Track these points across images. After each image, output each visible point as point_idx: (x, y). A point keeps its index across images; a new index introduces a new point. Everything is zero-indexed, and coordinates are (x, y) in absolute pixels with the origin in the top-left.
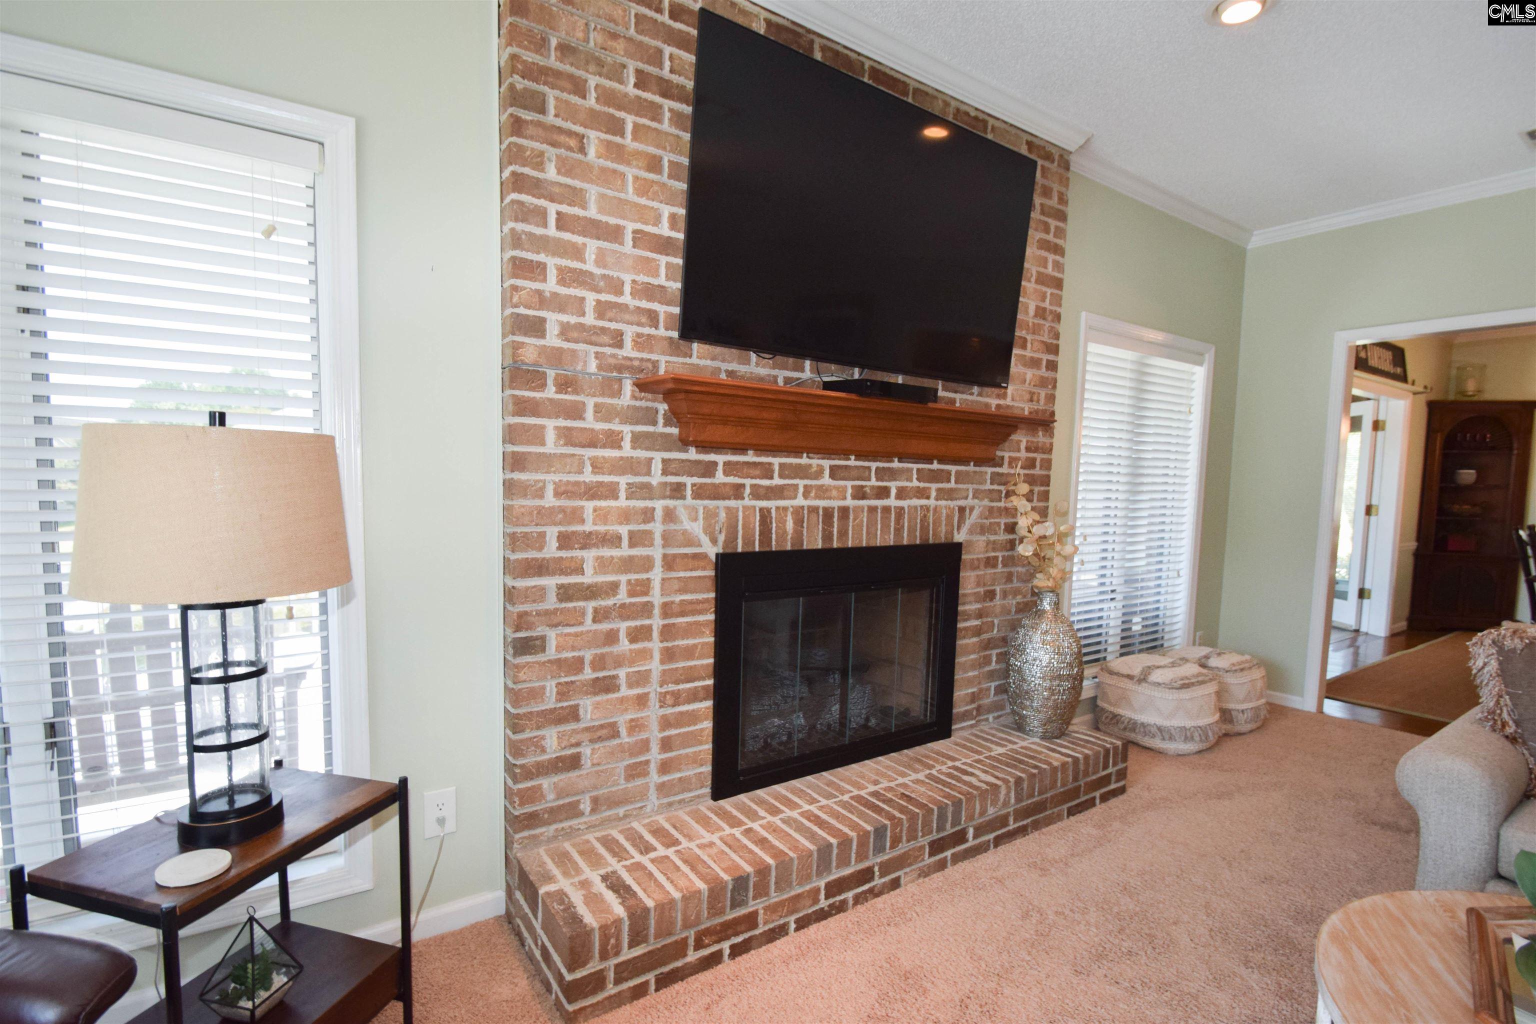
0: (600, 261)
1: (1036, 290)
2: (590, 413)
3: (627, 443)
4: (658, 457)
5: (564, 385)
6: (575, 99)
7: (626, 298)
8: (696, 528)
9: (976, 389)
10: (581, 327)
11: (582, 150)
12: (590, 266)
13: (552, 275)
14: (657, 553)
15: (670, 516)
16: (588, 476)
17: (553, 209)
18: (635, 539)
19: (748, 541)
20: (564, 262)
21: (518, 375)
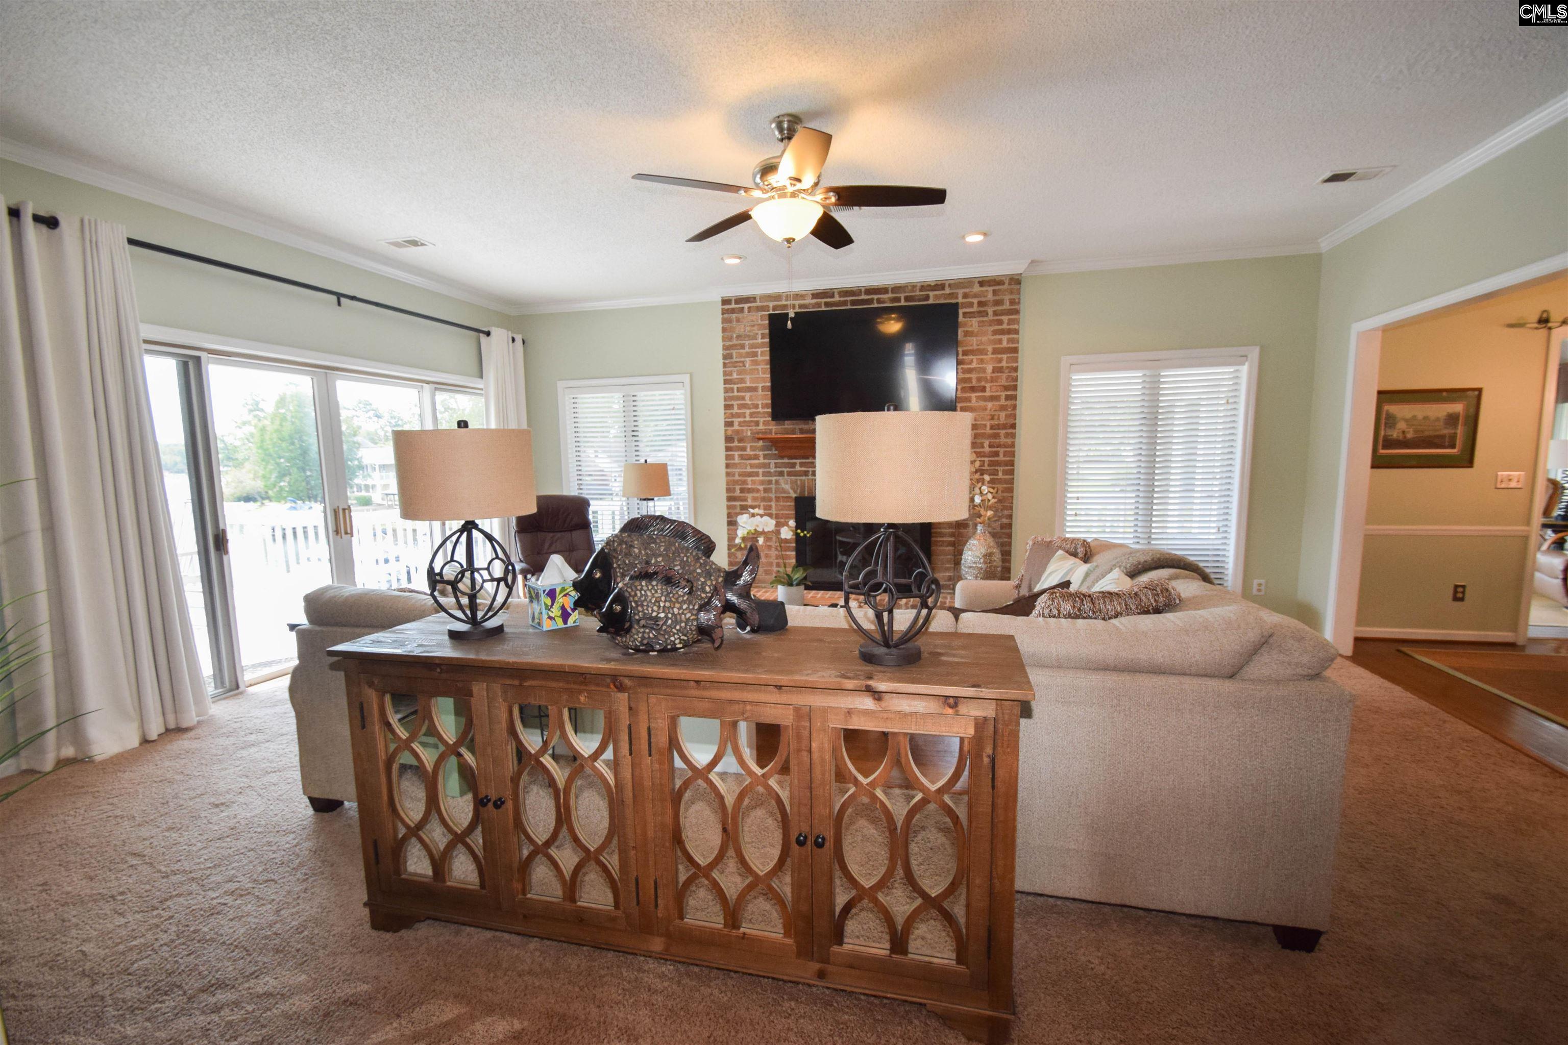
0: (751, 399)
1: (992, 359)
2: (748, 449)
3: (761, 458)
4: (773, 462)
5: (740, 441)
6: (742, 351)
7: (760, 410)
8: (787, 487)
10: (745, 422)
11: (744, 366)
12: (748, 402)
13: (736, 407)
14: (773, 495)
15: (777, 482)
16: (749, 470)
17: (735, 386)
18: (766, 490)
20: (739, 402)
21: (729, 439)
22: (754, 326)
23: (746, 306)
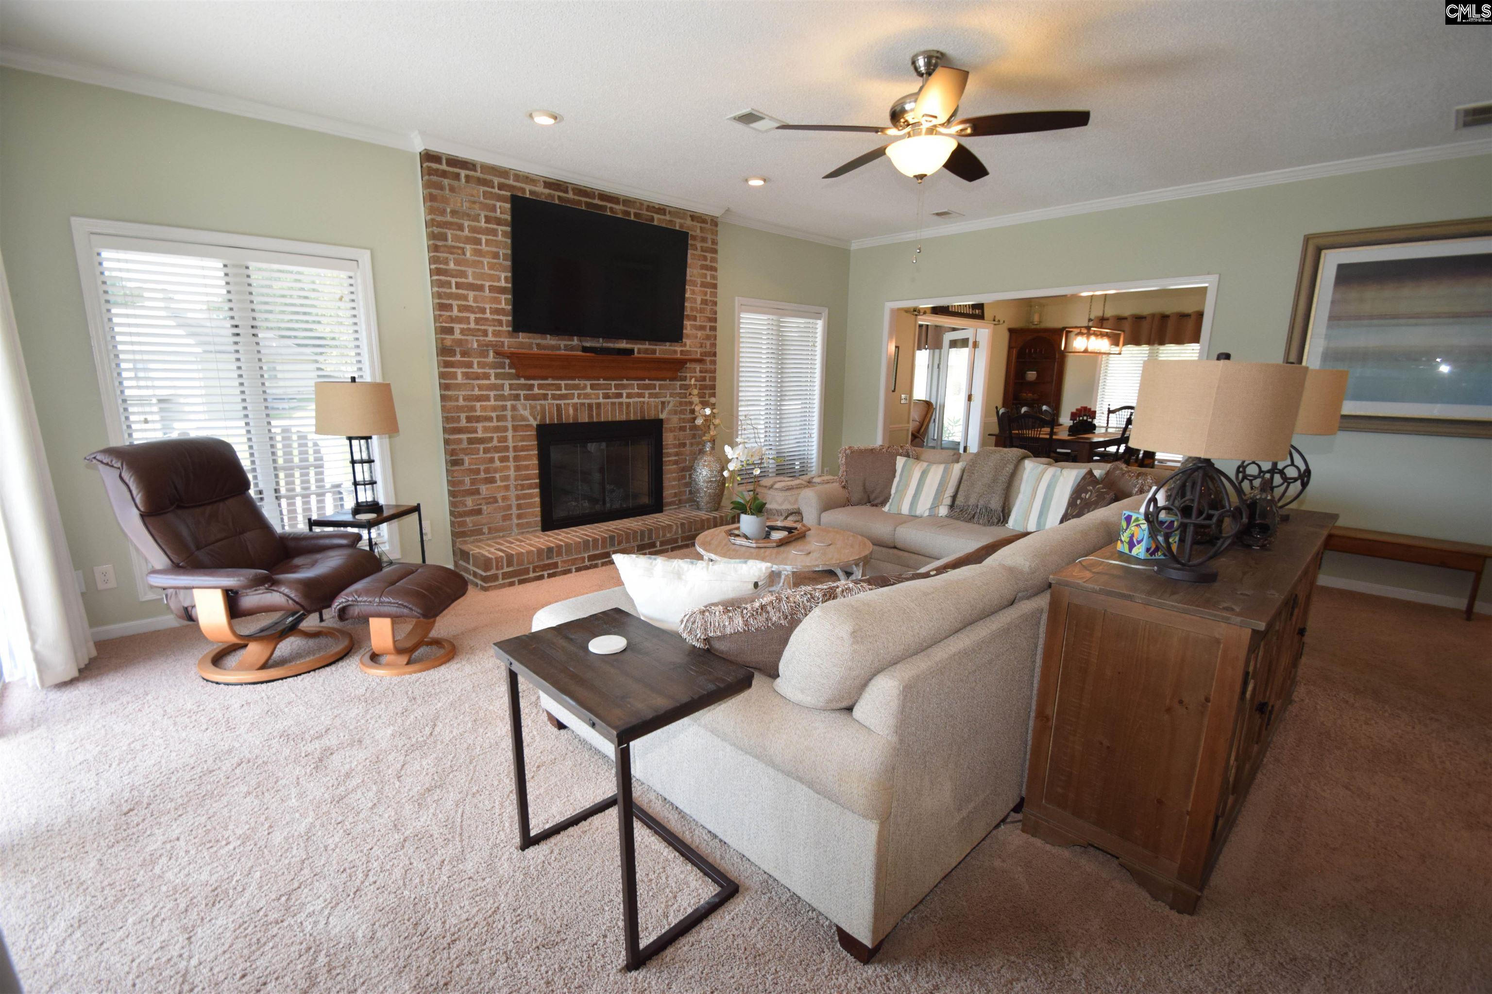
0: (475, 301)
2: (475, 366)
3: (493, 378)
4: (507, 383)
5: (464, 354)
6: (459, 233)
7: (488, 315)
8: (526, 413)
9: (668, 344)
10: (469, 329)
11: (464, 254)
12: (471, 303)
13: (455, 309)
14: (509, 425)
15: (514, 408)
16: (477, 392)
17: (453, 281)
18: (499, 418)
19: (551, 418)
20: (460, 303)
21: (444, 351)
22: (474, 202)
23: (463, 173)
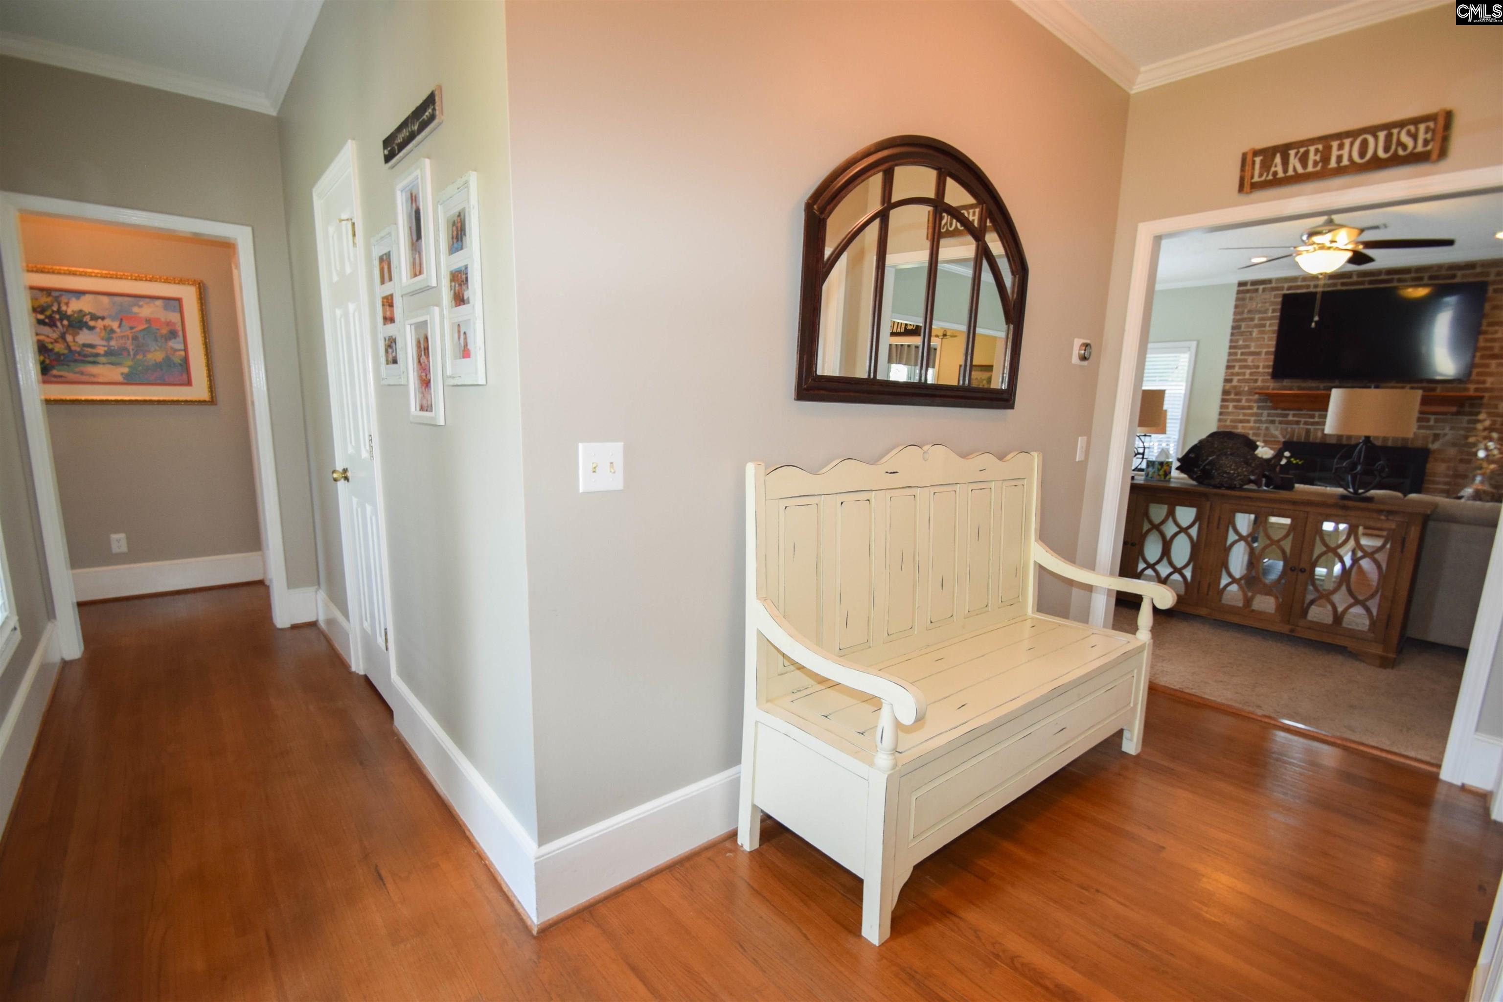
0: (1253, 361)
2: (1244, 401)
3: (1255, 409)
4: (1266, 412)
5: (1236, 394)
6: (1251, 323)
7: (1261, 370)
8: (1277, 433)
10: (1244, 379)
11: (1251, 335)
12: (1250, 364)
13: (1237, 368)
15: (1268, 429)
16: (1241, 417)
17: (1240, 351)
18: (1255, 435)
19: (1299, 438)
20: (1241, 364)
21: (1225, 392)
22: (1265, 303)
23: (1261, 287)
